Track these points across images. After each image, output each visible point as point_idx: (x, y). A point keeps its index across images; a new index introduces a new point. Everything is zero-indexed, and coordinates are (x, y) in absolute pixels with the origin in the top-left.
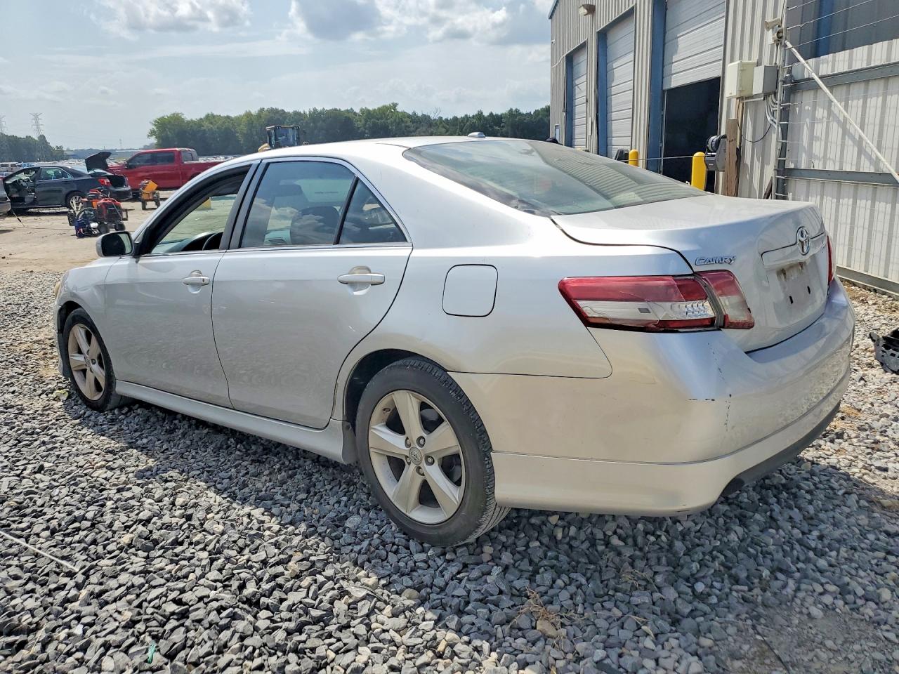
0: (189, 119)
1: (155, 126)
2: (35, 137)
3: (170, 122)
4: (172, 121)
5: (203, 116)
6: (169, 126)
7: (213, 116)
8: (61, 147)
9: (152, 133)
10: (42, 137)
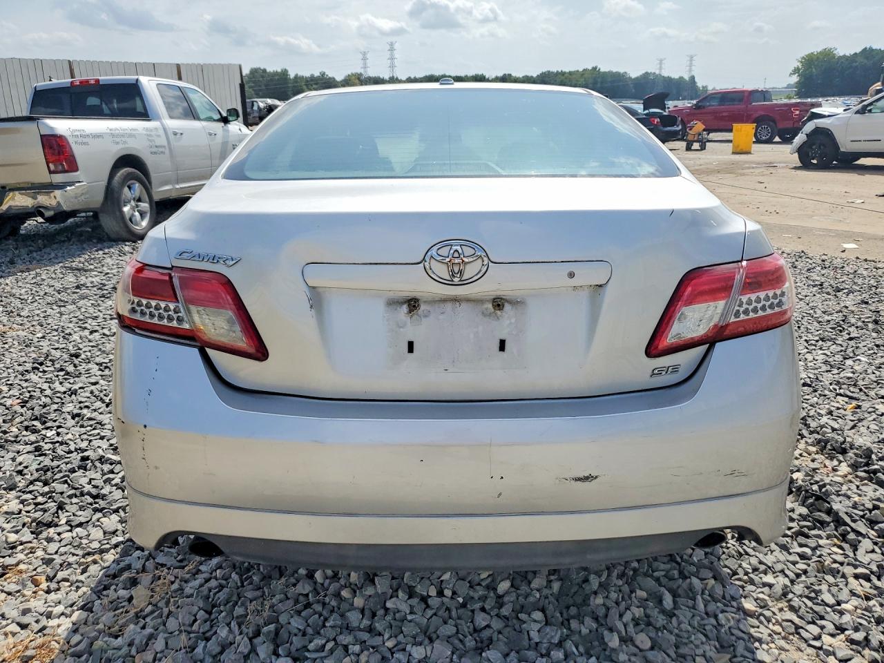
0: (841, 54)
1: (801, 62)
2: (687, 77)
3: (818, 58)
4: (821, 57)
5: (858, 50)
6: (816, 63)
7: (871, 50)
8: (706, 87)
9: (796, 71)
10: (693, 78)
